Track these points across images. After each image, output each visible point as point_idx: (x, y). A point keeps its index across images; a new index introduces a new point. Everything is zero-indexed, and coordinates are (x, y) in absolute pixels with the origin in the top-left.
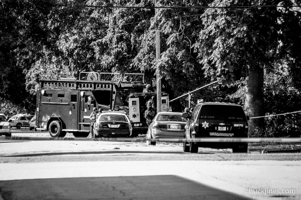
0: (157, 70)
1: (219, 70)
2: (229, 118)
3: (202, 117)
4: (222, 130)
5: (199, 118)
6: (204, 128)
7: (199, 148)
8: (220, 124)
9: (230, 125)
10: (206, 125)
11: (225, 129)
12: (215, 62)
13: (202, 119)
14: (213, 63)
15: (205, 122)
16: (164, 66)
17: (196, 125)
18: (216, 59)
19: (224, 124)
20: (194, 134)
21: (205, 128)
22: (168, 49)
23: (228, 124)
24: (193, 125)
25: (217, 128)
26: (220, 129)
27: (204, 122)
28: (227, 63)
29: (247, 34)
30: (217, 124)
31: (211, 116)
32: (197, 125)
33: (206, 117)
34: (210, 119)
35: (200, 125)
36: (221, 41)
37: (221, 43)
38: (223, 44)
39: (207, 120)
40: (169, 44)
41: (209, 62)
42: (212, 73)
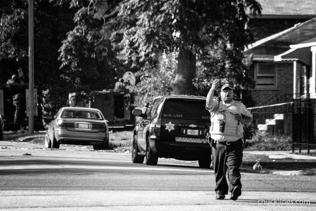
0: (62, 54)
1: (143, 54)
2: (203, 117)
3: (165, 115)
4: (192, 134)
5: (162, 116)
6: (168, 130)
7: (159, 159)
8: (190, 126)
9: (204, 127)
10: (170, 126)
11: (196, 132)
12: (139, 45)
13: (166, 118)
14: (136, 45)
15: (170, 123)
16: (71, 49)
17: (157, 126)
18: (140, 40)
19: (196, 126)
20: (153, 139)
21: (170, 130)
22: (76, 28)
23: (201, 127)
24: (151, 126)
25: (186, 132)
26: (189, 132)
27: (168, 123)
28: (154, 46)
29: (179, 10)
30: (186, 125)
31: (178, 114)
32: (159, 126)
33: (170, 115)
34: (177, 118)
35: (163, 127)
36: (147, 18)
37: (147, 20)
38: (149, 21)
39: (173, 120)
40: (77, 21)
41: (132, 44)
42: (134, 59)
